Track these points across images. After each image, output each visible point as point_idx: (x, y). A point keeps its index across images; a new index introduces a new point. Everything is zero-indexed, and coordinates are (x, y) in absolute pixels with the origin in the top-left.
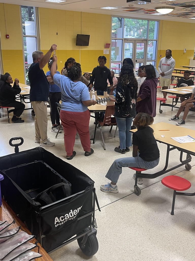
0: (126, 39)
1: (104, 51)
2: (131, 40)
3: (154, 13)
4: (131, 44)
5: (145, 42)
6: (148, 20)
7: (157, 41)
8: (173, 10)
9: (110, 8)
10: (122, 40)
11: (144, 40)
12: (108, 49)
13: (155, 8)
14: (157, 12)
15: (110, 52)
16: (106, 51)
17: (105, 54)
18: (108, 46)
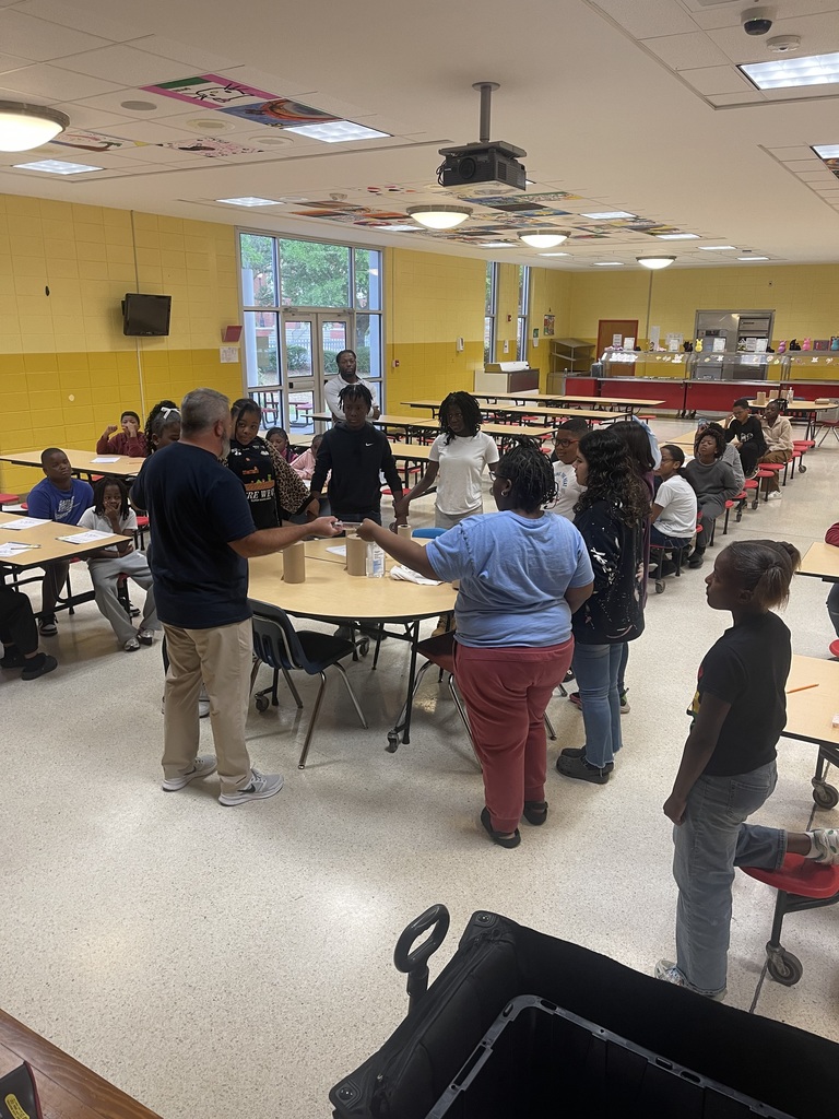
0: (289, 310)
1: (221, 351)
2: (308, 314)
3: (388, 224)
4: (306, 327)
5: (345, 319)
6: (351, 246)
7: (380, 314)
8: (463, 217)
9: (250, 202)
10: (278, 312)
11: (343, 311)
12: (236, 346)
13: (408, 209)
14: (414, 223)
15: (242, 353)
16: (228, 353)
17: (225, 361)
18: (233, 333)
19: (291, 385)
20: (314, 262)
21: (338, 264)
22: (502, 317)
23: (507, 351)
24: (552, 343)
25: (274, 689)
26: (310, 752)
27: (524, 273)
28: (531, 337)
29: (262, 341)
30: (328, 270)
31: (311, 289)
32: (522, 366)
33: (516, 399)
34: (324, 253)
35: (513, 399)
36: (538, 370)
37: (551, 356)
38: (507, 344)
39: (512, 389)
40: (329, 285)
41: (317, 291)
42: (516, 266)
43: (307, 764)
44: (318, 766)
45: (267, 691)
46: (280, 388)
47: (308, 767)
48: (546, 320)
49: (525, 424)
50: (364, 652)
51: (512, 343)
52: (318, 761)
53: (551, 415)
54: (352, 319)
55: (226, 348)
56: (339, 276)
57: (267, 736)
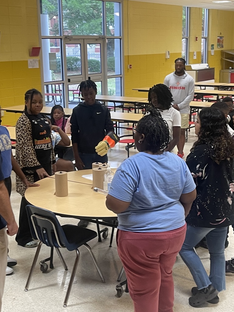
0: (68, 37)
1: (29, 61)
2: (78, 39)
5: (101, 41)
6: (104, 0)
7: (120, 39)
10: (61, 39)
11: (100, 37)
12: (37, 58)
15: (41, 63)
16: (32, 63)
17: (31, 68)
18: (36, 51)
19: (69, 80)
20: (84, 9)
21: (98, 10)
22: (192, 39)
23: (195, 58)
24: (223, 53)
25: (51, 259)
26: (70, 296)
27: (205, 13)
28: (210, 50)
29: (52, 56)
30: (93, 14)
31: (82, 25)
32: (204, 66)
33: (200, 86)
34: (90, 4)
35: (199, 86)
36: (213, 69)
37: (222, 60)
38: (195, 54)
39: (198, 80)
40: (93, 22)
41: (86, 26)
42: (200, 9)
43: (68, 304)
44: (74, 305)
45: (47, 260)
46: (63, 82)
47: (69, 306)
48: (218, 40)
49: (206, 100)
50: (105, 236)
51: (199, 53)
52: (75, 303)
53: (221, 95)
54: (104, 41)
55: (31, 60)
56: (99, 16)
57: (45, 287)
